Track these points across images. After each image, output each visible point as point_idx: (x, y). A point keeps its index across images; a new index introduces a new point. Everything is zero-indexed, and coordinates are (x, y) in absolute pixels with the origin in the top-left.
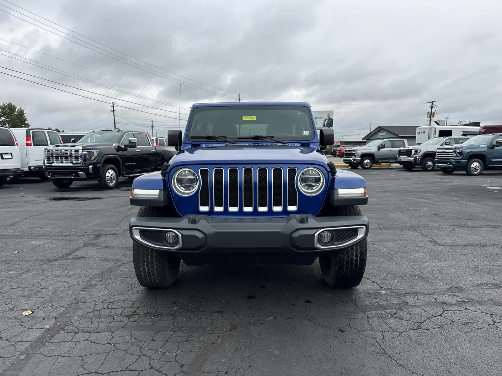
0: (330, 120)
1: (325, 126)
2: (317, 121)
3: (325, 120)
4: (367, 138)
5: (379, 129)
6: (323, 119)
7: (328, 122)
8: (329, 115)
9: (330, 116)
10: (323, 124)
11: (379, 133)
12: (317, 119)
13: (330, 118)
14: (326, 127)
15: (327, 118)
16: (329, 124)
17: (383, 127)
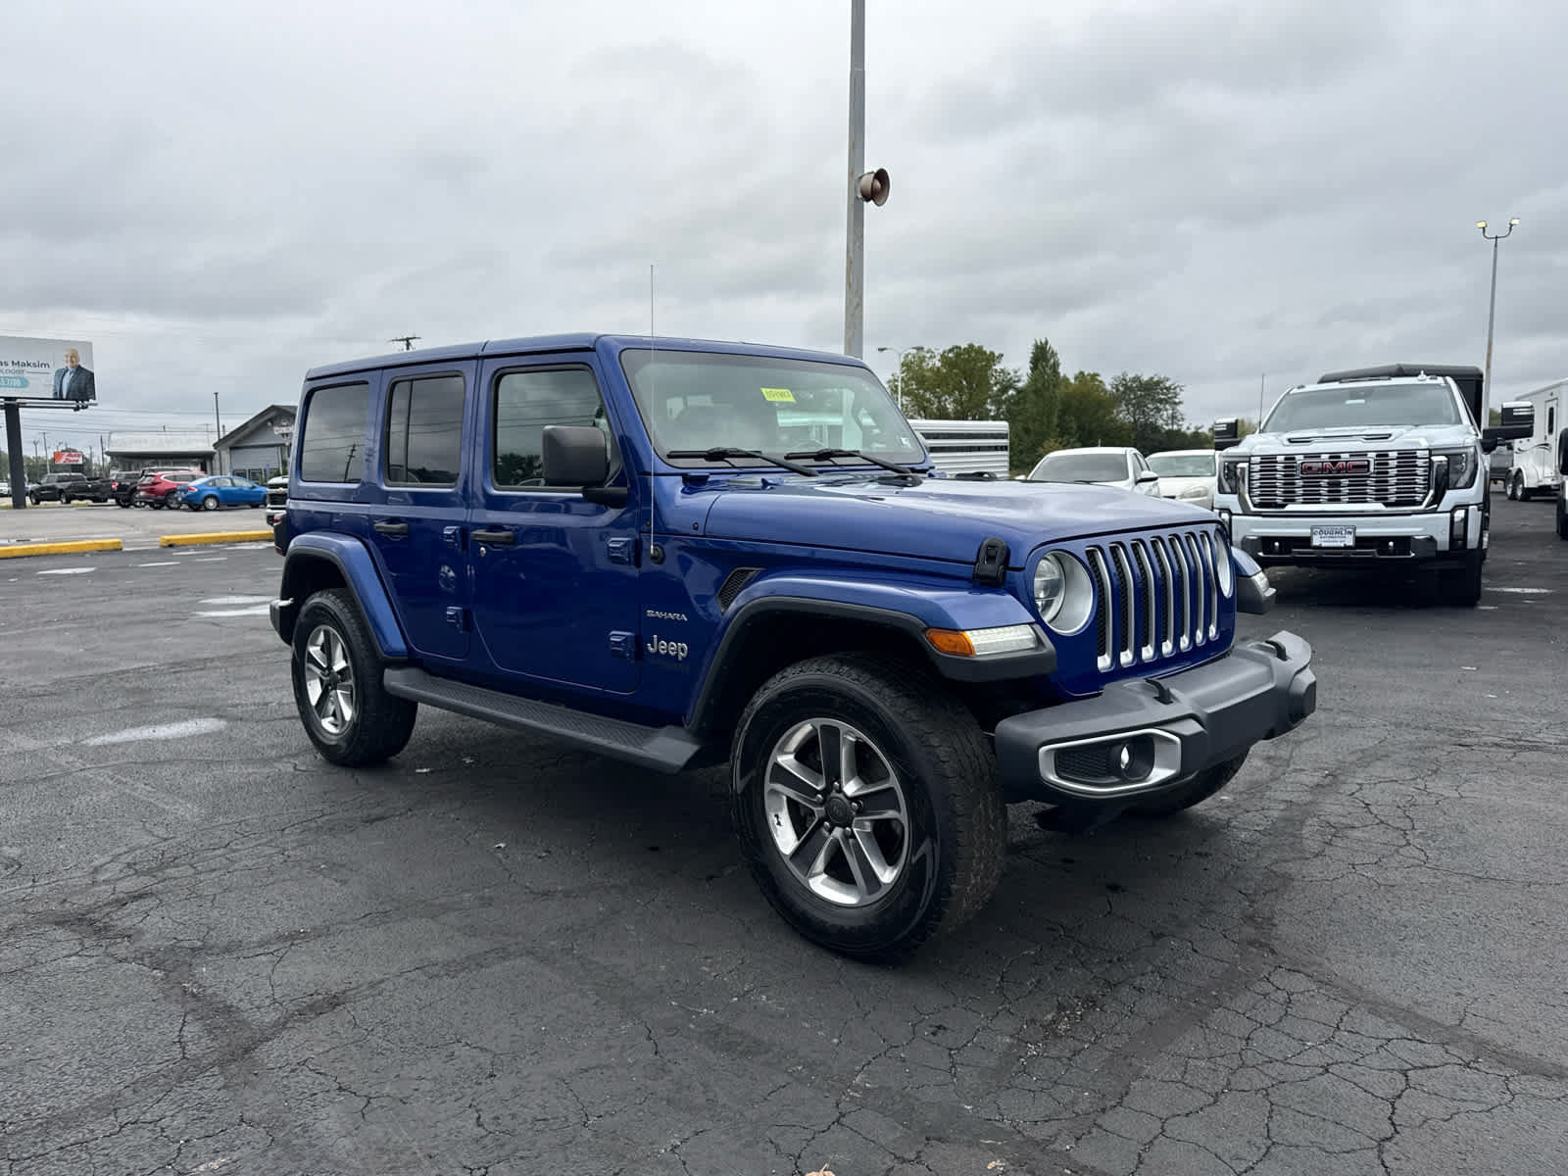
0: (83, 376)
1: (64, 397)
2: (26, 375)
3: (61, 374)
4: (231, 442)
5: (272, 414)
6: (53, 371)
7: (72, 381)
8: (74, 357)
9: (78, 360)
10: (52, 388)
11: (276, 428)
12: (26, 368)
13: (79, 369)
14: (66, 399)
15: (69, 365)
16: (79, 389)
17: (289, 410)
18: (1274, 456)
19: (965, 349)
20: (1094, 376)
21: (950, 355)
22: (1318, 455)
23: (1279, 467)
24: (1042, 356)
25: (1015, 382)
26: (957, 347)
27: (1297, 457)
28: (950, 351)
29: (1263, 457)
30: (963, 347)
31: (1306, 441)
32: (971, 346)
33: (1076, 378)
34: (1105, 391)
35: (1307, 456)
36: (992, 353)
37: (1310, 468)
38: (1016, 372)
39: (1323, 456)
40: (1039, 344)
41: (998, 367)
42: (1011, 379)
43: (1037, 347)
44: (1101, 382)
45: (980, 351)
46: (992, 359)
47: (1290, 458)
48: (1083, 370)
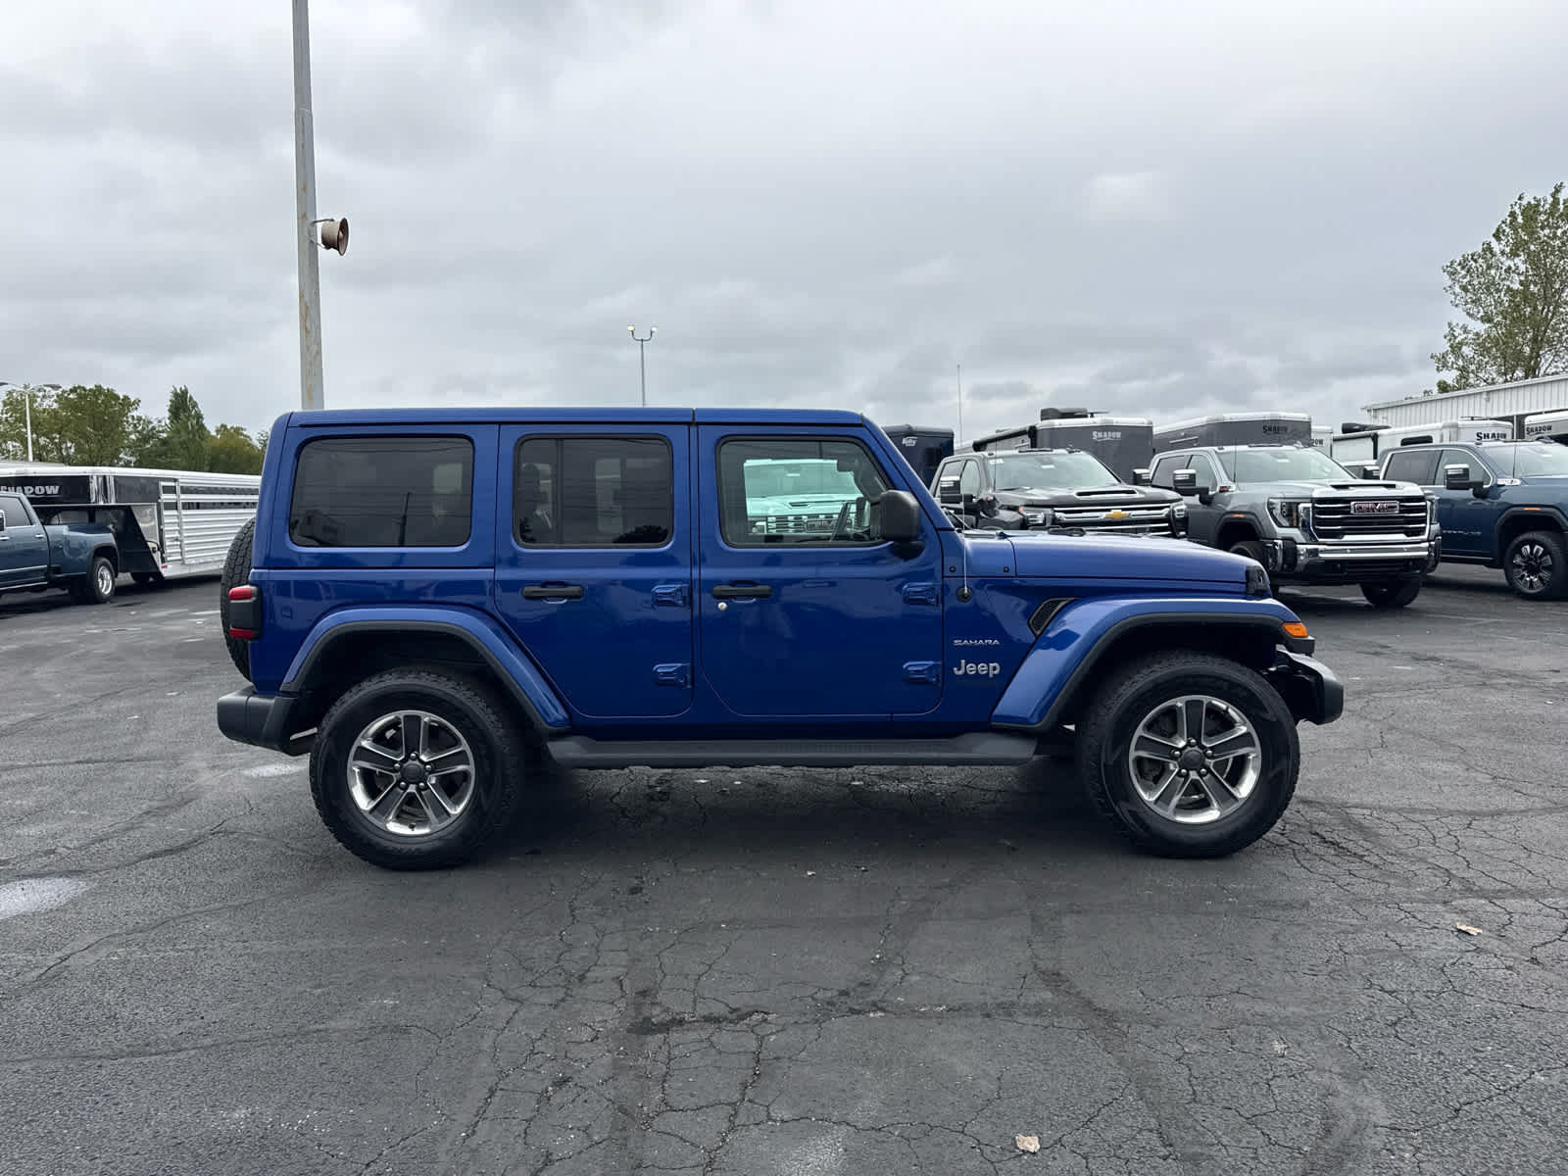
18: (786, 517)
19: (90, 390)
20: (238, 430)
21: (71, 396)
22: (817, 516)
23: (791, 525)
24: (181, 404)
25: (159, 432)
26: (79, 387)
27: (804, 517)
28: (72, 391)
29: (778, 517)
30: (88, 388)
31: (803, 504)
32: (99, 388)
33: (218, 431)
34: (252, 447)
35: (809, 516)
36: (126, 398)
37: (813, 525)
38: (160, 422)
39: (821, 516)
40: (179, 391)
41: (135, 413)
42: (154, 428)
43: (176, 394)
44: (246, 436)
45: (111, 396)
46: (127, 404)
47: (798, 517)
48: (225, 423)
